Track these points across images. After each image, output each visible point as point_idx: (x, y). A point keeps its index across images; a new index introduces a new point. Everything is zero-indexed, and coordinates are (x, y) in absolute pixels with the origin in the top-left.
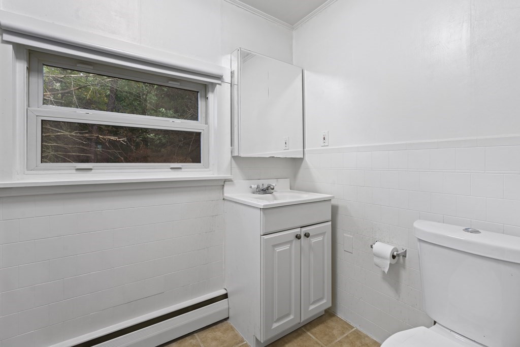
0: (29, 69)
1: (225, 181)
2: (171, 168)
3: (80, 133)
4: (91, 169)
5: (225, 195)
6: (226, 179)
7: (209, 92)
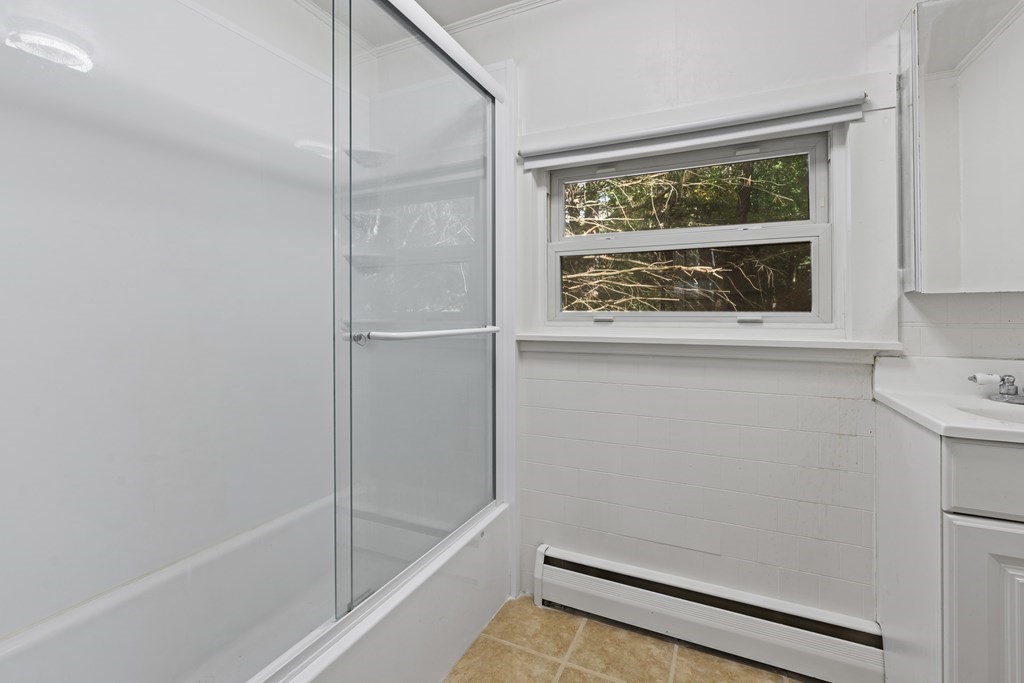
0: (549, 196)
1: (878, 355)
2: (740, 322)
3: (667, 264)
4: (611, 321)
5: (877, 389)
6: (881, 351)
7: (832, 145)
